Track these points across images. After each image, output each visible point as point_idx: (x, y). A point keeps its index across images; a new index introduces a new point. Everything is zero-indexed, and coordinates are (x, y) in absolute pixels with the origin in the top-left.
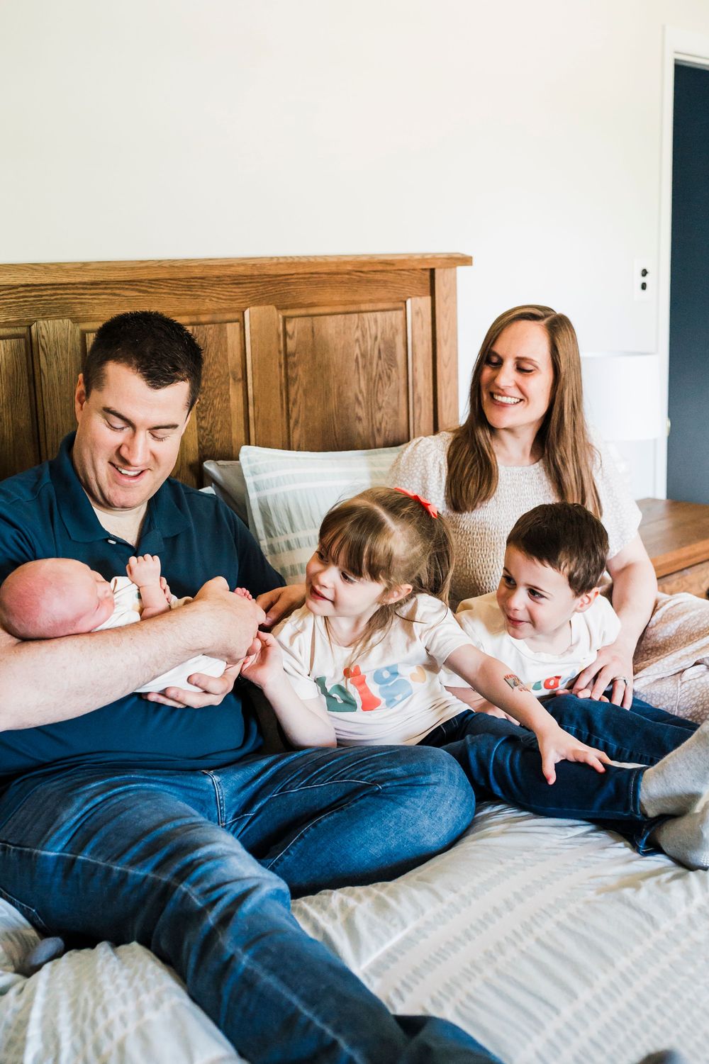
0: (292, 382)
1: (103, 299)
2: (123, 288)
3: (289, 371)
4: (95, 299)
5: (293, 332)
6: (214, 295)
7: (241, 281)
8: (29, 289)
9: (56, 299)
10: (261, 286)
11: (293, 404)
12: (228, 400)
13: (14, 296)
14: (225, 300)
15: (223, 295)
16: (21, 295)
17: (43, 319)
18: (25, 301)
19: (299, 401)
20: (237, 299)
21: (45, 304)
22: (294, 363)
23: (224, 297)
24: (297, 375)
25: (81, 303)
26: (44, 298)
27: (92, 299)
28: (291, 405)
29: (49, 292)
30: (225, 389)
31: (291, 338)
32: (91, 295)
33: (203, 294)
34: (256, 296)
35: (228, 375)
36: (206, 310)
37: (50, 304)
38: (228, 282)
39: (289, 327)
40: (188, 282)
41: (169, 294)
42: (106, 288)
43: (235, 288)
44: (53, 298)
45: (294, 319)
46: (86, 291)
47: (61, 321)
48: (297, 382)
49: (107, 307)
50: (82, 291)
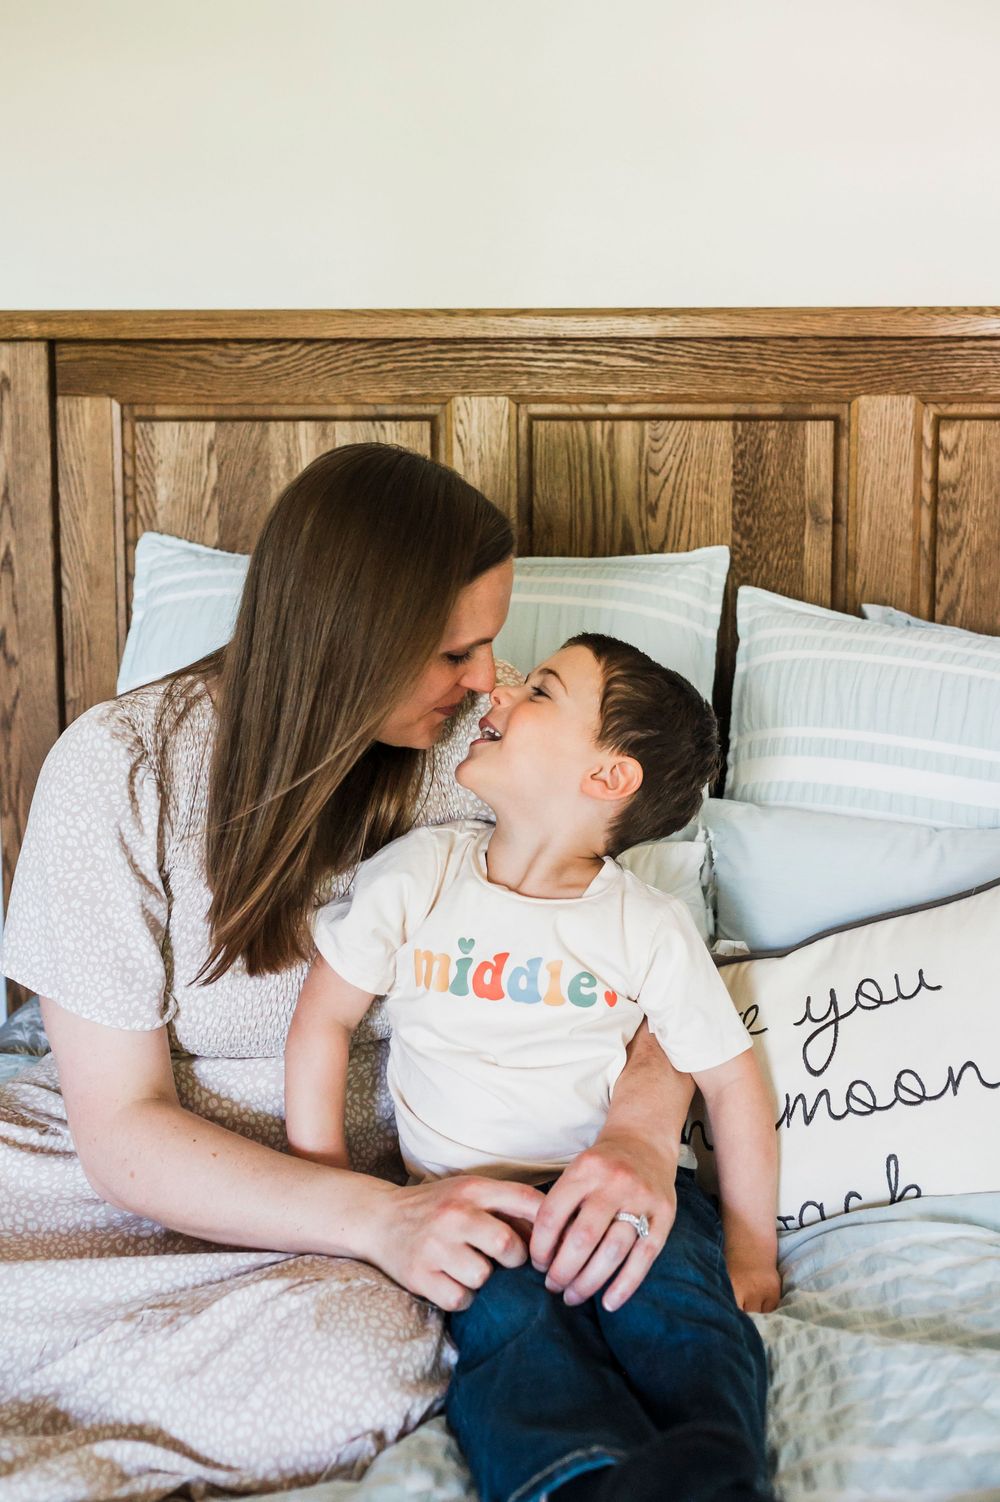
0: (945, 539)
1: (569, 368)
2: (607, 354)
3: (940, 516)
4: (555, 367)
5: (956, 446)
6: (786, 371)
7: (842, 349)
8: (444, 347)
9: (487, 365)
10: (888, 359)
11: (946, 576)
12: (800, 554)
13: (419, 357)
14: (807, 380)
15: (804, 372)
16: (431, 356)
17: (463, 394)
18: (436, 366)
19: (959, 570)
20: (829, 380)
21: (468, 372)
22: (953, 503)
23: (806, 376)
24: (959, 524)
25: (529, 373)
26: (468, 362)
27: (549, 367)
28: (939, 580)
29: (475, 354)
30: (794, 534)
31: (949, 456)
32: (548, 361)
33: (760, 368)
34: (877, 376)
35: (803, 511)
36: (767, 396)
37: (477, 371)
38: (815, 350)
39: (948, 437)
40: (731, 347)
41: (694, 365)
42: (575, 352)
43: (830, 360)
44: (482, 363)
45: (958, 423)
46: (539, 355)
47: (492, 398)
48: (958, 539)
49: (573, 381)
50: (531, 355)
